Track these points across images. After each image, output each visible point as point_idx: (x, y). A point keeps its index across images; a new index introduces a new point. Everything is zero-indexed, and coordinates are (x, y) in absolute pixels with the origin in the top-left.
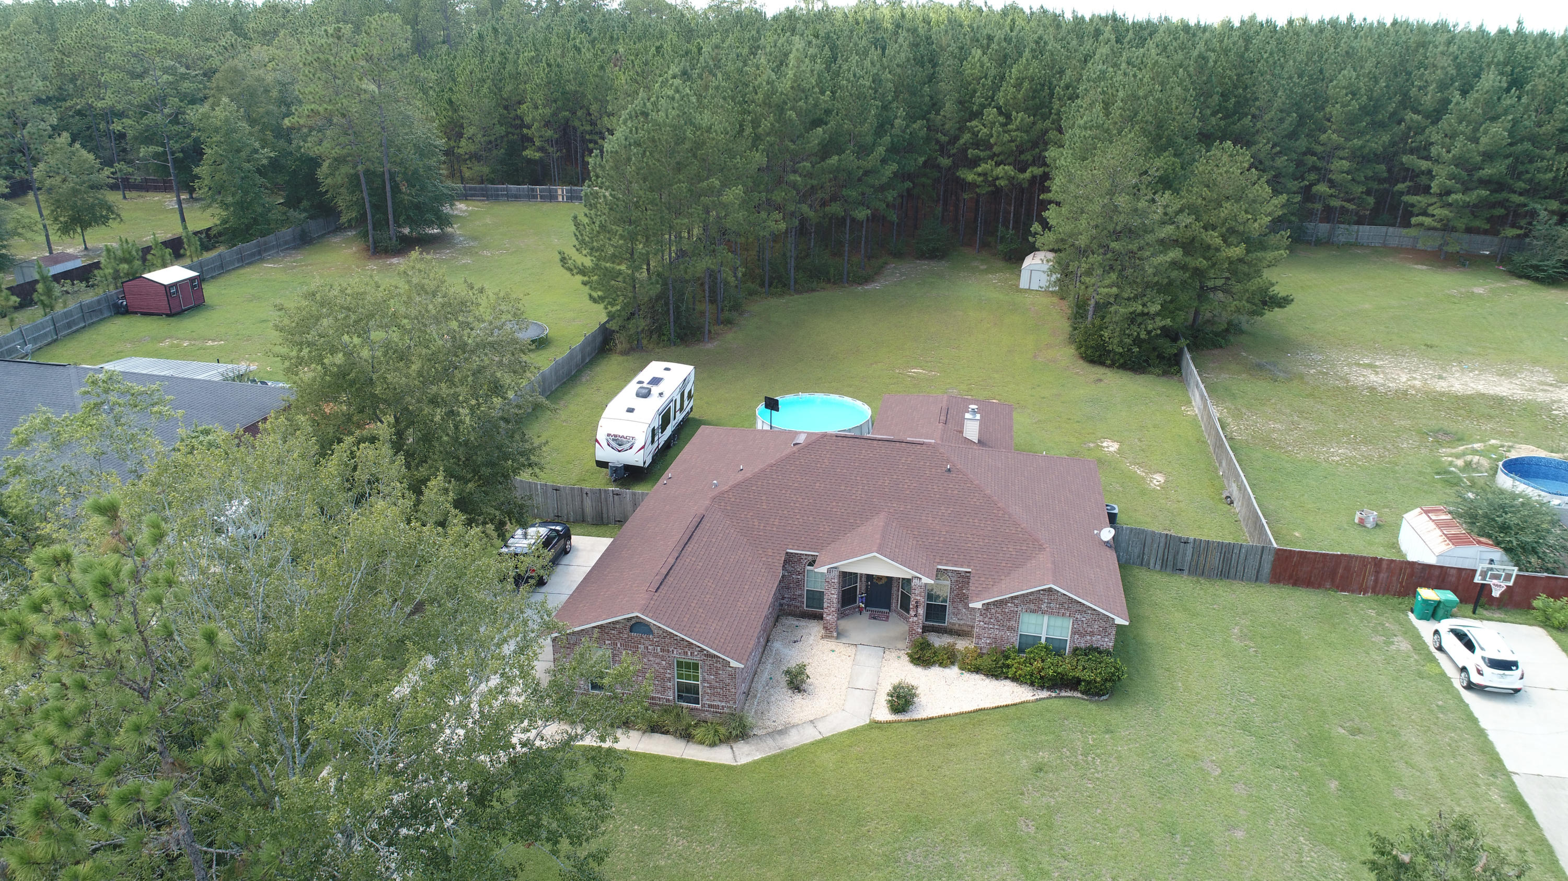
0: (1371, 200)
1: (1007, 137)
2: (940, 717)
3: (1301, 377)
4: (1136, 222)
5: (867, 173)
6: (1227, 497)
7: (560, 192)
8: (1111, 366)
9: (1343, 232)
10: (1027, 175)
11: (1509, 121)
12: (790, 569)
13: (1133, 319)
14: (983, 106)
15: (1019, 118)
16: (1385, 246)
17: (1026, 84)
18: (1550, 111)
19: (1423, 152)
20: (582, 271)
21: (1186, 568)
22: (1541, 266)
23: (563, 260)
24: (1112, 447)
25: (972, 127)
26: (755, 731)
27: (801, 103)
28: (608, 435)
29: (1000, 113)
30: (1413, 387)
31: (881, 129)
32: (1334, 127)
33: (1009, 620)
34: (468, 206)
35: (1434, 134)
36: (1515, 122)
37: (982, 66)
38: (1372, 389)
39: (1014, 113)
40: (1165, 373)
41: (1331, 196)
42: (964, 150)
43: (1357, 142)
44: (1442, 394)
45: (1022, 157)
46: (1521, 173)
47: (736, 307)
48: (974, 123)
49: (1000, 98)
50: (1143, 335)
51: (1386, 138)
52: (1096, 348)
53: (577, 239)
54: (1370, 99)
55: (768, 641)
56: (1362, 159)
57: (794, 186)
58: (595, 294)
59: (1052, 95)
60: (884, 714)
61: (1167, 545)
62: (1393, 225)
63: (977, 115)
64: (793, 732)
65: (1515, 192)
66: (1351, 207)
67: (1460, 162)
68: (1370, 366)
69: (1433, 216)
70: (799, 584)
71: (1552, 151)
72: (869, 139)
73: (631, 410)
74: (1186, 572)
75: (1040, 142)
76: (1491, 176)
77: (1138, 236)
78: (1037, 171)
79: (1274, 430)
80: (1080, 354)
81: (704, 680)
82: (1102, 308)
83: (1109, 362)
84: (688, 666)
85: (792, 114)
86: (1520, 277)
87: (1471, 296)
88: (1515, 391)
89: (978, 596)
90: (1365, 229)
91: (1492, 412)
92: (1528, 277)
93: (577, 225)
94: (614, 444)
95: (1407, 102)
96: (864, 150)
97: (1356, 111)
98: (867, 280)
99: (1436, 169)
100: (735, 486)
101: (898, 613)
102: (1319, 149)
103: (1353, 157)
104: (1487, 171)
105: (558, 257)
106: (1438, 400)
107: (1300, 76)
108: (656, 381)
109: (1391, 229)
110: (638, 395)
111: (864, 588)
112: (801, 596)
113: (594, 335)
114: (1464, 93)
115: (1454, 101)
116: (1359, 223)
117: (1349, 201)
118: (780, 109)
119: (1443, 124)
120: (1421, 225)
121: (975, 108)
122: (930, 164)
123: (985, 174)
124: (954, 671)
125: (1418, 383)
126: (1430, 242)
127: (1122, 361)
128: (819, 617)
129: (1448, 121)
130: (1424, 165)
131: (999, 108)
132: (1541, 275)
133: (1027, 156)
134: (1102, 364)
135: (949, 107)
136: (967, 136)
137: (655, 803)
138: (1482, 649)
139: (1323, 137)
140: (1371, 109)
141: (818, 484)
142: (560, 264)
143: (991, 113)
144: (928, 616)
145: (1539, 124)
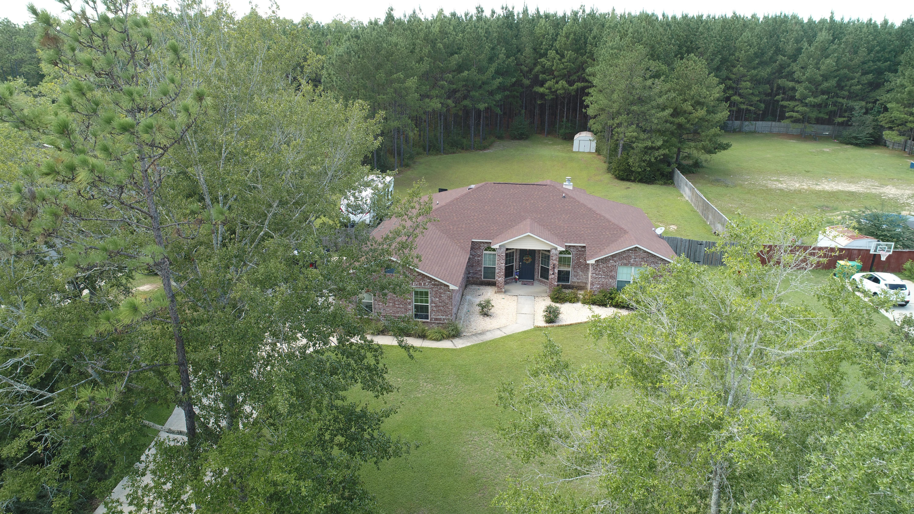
0: (763, 105)
1: (562, 66)
2: (576, 324)
3: (741, 185)
4: (646, 93)
5: (483, 83)
6: (715, 233)
8: (634, 181)
9: (748, 125)
10: (575, 87)
11: (835, 57)
12: (473, 253)
13: (648, 150)
14: (547, 50)
15: (569, 54)
16: (771, 132)
17: (572, 36)
18: (856, 53)
19: (790, 76)
21: (702, 260)
22: (858, 137)
25: (542, 62)
26: (464, 334)
27: (446, 40)
29: (557, 53)
30: (804, 189)
31: (491, 60)
32: (741, 63)
33: (611, 271)
35: (795, 67)
36: (838, 59)
37: (546, 28)
38: (781, 190)
39: (566, 52)
40: (665, 184)
41: (741, 103)
42: (537, 76)
43: (754, 72)
44: (820, 191)
45: (571, 78)
46: (843, 87)
47: (411, 158)
48: (542, 60)
49: (557, 45)
50: (653, 160)
51: (769, 70)
52: (625, 170)
54: (759, 49)
55: (463, 295)
56: (757, 82)
57: (442, 87)
59: (585, 43)
60: (541, 323)
61: (690, 247)
62: (774, 121)
63: (545, 55)
64: (488, 333)
65: (840, 97)
66: (752, 108)
67: (811, 80)
68: (777, 181)
69: (798, 112)
70: (479, 263)
71: (859, 74)
72: (485, 63)
74: (701, 263)
75: (582, 68)
76: (828, 88)
77: (647, 103)
78: (580, 85)
79: (732, 207)
80: (616, 175)
81: (432, 302)
82: (628, 147)
83: (632, 178)
84: (421, 293)
85: (440, 45)
86: (847, 144)
87: (823, 152)
88: (859, 189)
89: (592, 257)
90: (759, 124)
91: (849, 198)
92: (852, 144)
95: (778, 51)
96: (481, 70)
97: (752, 55)
98: (485, 148)
99: (797, 86)
100: (436, 210)
101: (540, 281)
102: (733, 77)
103: (751, 81)
104: (826, 85)
106: (819, 194)
107: (720, 37)
109: (774, 123)
111: (517, 266)
112: (480, 271)
114: (810, 43)
115: (805, 48)
116: (756, 119)
117: (751, 105)
118: (433, 43)
119: (800, 59)
120: (791, 117)
121: (542, 51)
122: (518, 83)
123: (550, 88)
124: (579, 305)
125: (806, 187)
126: (797, 128)
127: (640, 177)
128: (493, 284)
129: (802, 58)
130: (791, 84)
131: (557, 51)
132: (858, 142)
133: (574, 77)
134: (629, 180)
135: (528, 50)
136: (538, 68)
137: (409, 367)
138: (884, 280)
139: (735, 70)
140: (760, 54)
141: (486, 207)
143: (552, 53)
144: (559, 280)
145: (851, 60)
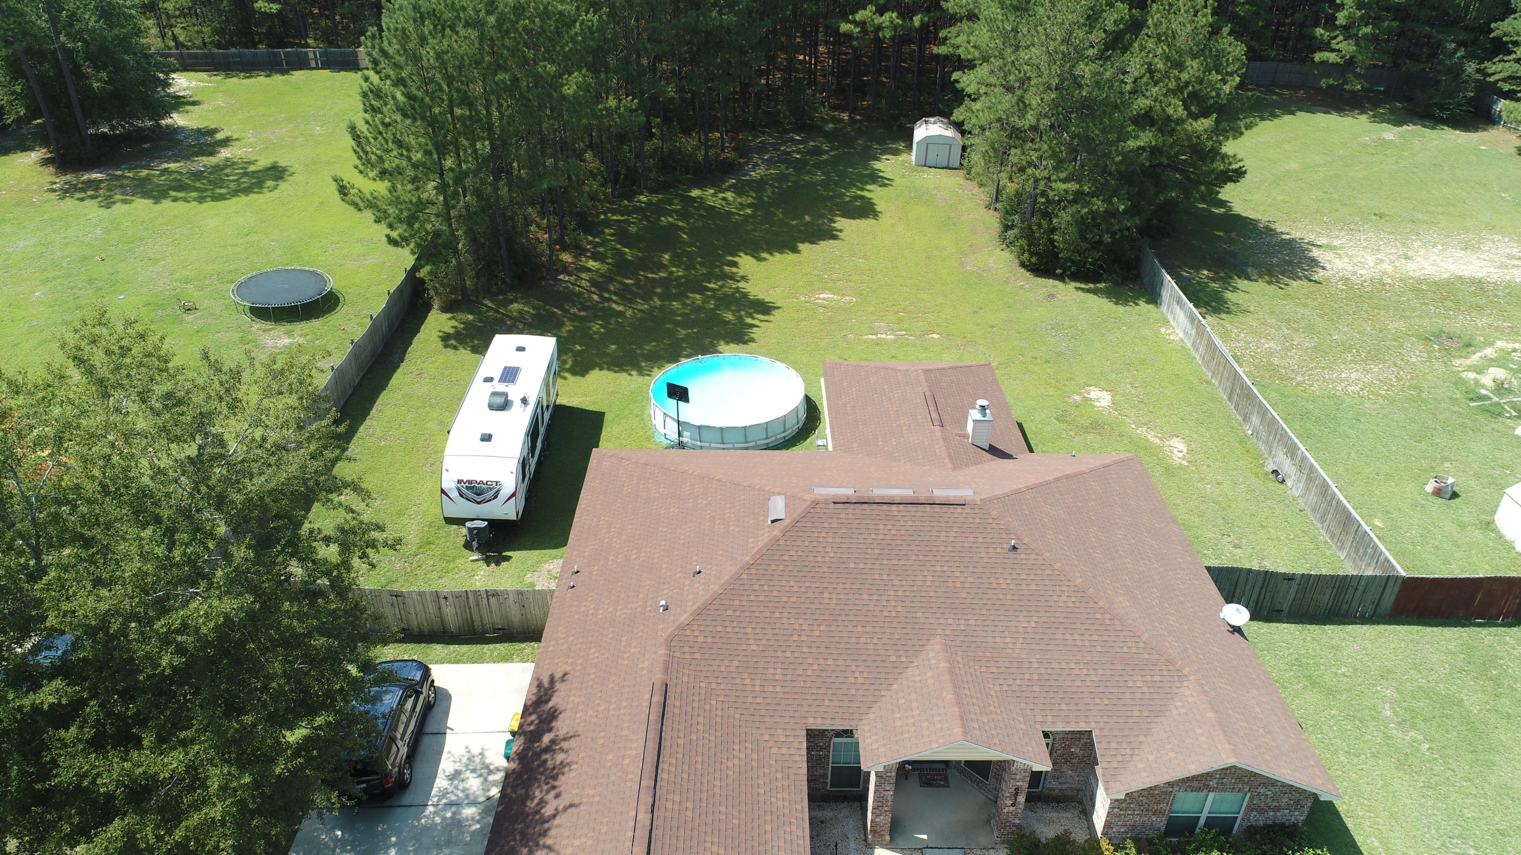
6: (1275, 472)
7: (311, 56)
16: (1274, 83)
20: (371, 204)
21: (1286, 608)
22: (1446, 104)
23: (343, 190)
24: (1102, 399)
28: (459, 482)
30: (1386, 273)
34: (190, 80)
44: (1419, 281)
50: (1107, 239)
53: (360, 158)
58: (395, 234)
61: (1265, 584)
69: (1339, 51)
70: (821, 761)
73: (487, 438)
74: (1285, 612)
80: (1022, 261)
83: (1059, 271)
86: (1421, 116)
88: (1488, 270)
89: (1115, 780)
90: (1255, 66)
91: (1479, 301)
92: (1430, 117)
93: (356, 137)
94: (469, 494)
98: (732, 166)
100: (699, 613)
105: (334, 187)
106: (1418, 289)
108: (510, 374)
109: (1281, 65)
110: (492, 407)
112: (823, 775)
113: (400, 289)
125: (1388, 268)
127: (1074, 269)
128: (854, 799)
132: (1445, 114)
141: (826, 595)
142: (337, 196)
